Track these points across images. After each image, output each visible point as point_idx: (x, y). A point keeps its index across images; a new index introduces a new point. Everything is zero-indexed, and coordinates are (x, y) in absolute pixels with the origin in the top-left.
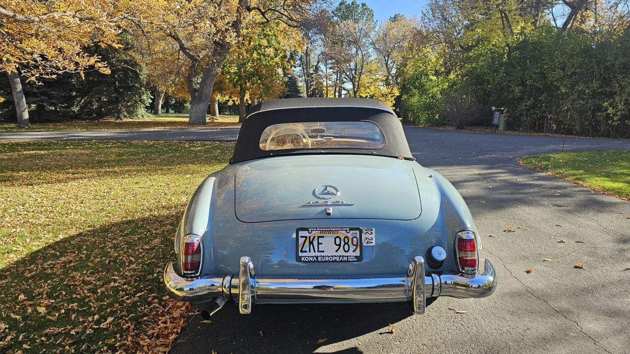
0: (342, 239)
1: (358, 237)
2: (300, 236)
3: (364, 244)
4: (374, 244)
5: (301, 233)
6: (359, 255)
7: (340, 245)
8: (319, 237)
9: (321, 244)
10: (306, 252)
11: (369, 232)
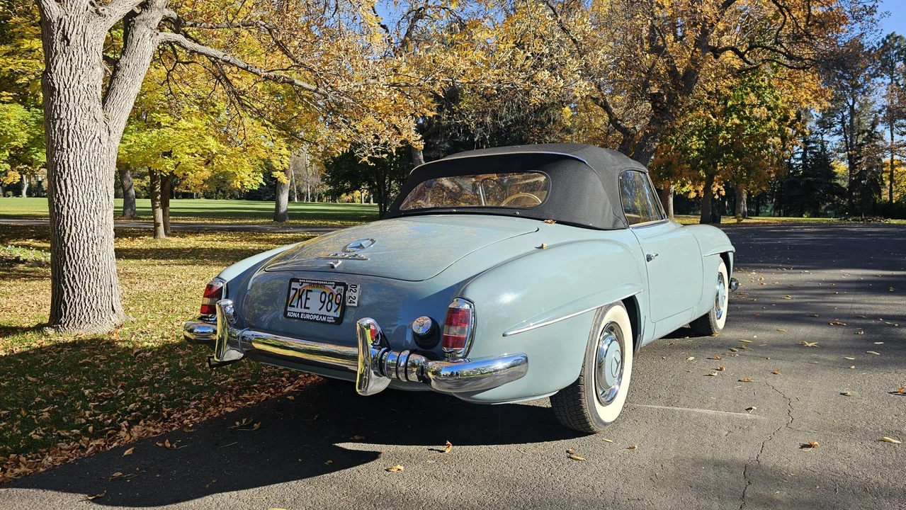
0: (328, 294)
1: (342, 294)
2: (292, 287)
3: (348, 304)
4: (356, 305)
5: (295, 285)
6: (338, 316)
7: (324, 302)
8: (308, 291)
9: (309, 299)
10: (294, 306)
11: (353, 289)
